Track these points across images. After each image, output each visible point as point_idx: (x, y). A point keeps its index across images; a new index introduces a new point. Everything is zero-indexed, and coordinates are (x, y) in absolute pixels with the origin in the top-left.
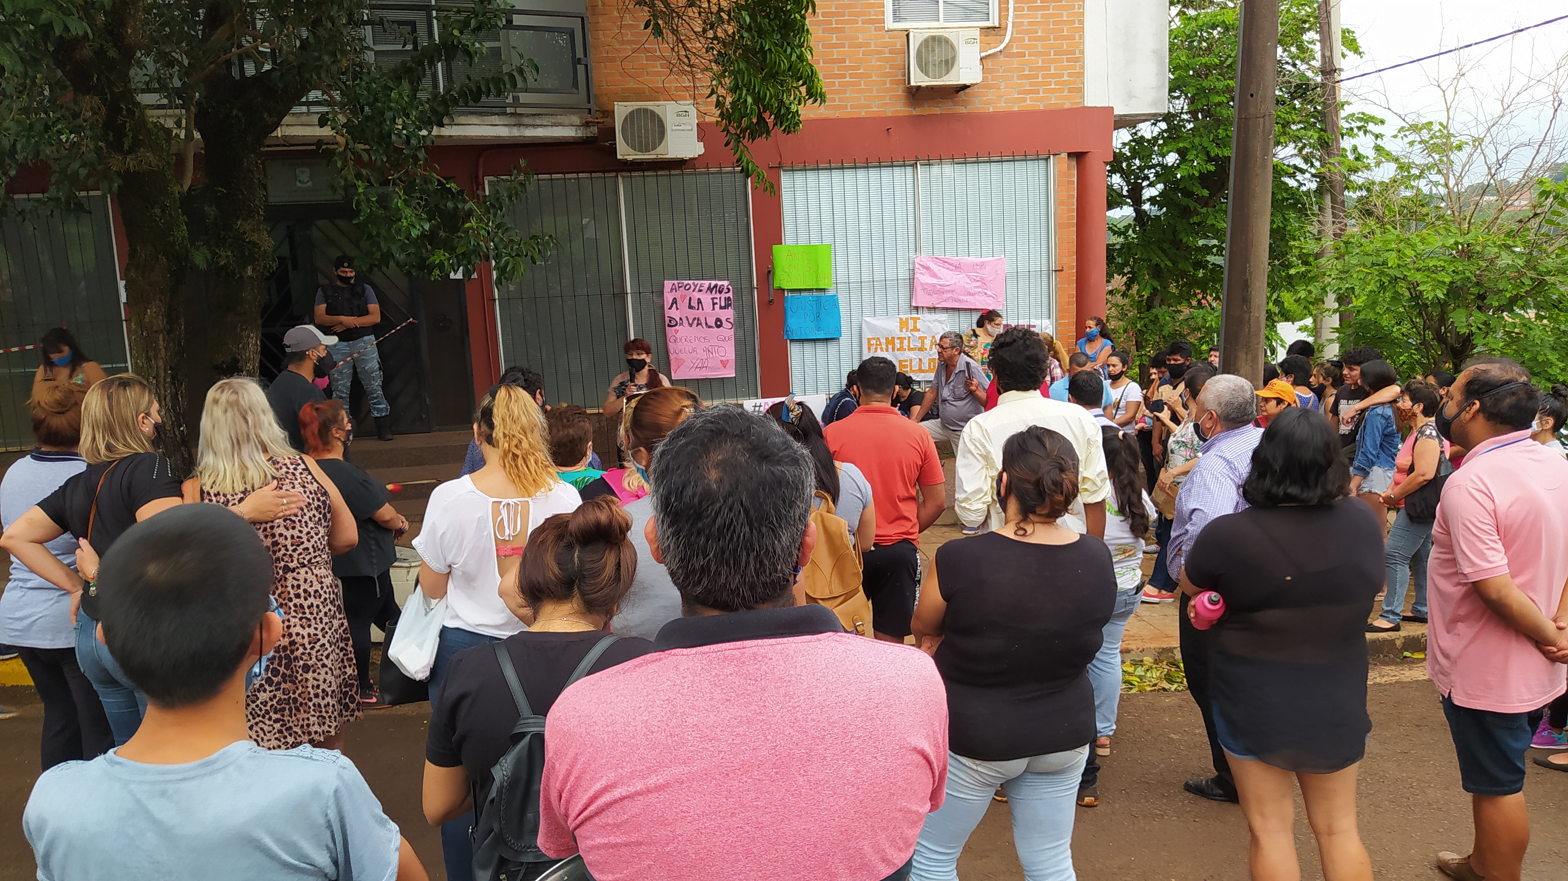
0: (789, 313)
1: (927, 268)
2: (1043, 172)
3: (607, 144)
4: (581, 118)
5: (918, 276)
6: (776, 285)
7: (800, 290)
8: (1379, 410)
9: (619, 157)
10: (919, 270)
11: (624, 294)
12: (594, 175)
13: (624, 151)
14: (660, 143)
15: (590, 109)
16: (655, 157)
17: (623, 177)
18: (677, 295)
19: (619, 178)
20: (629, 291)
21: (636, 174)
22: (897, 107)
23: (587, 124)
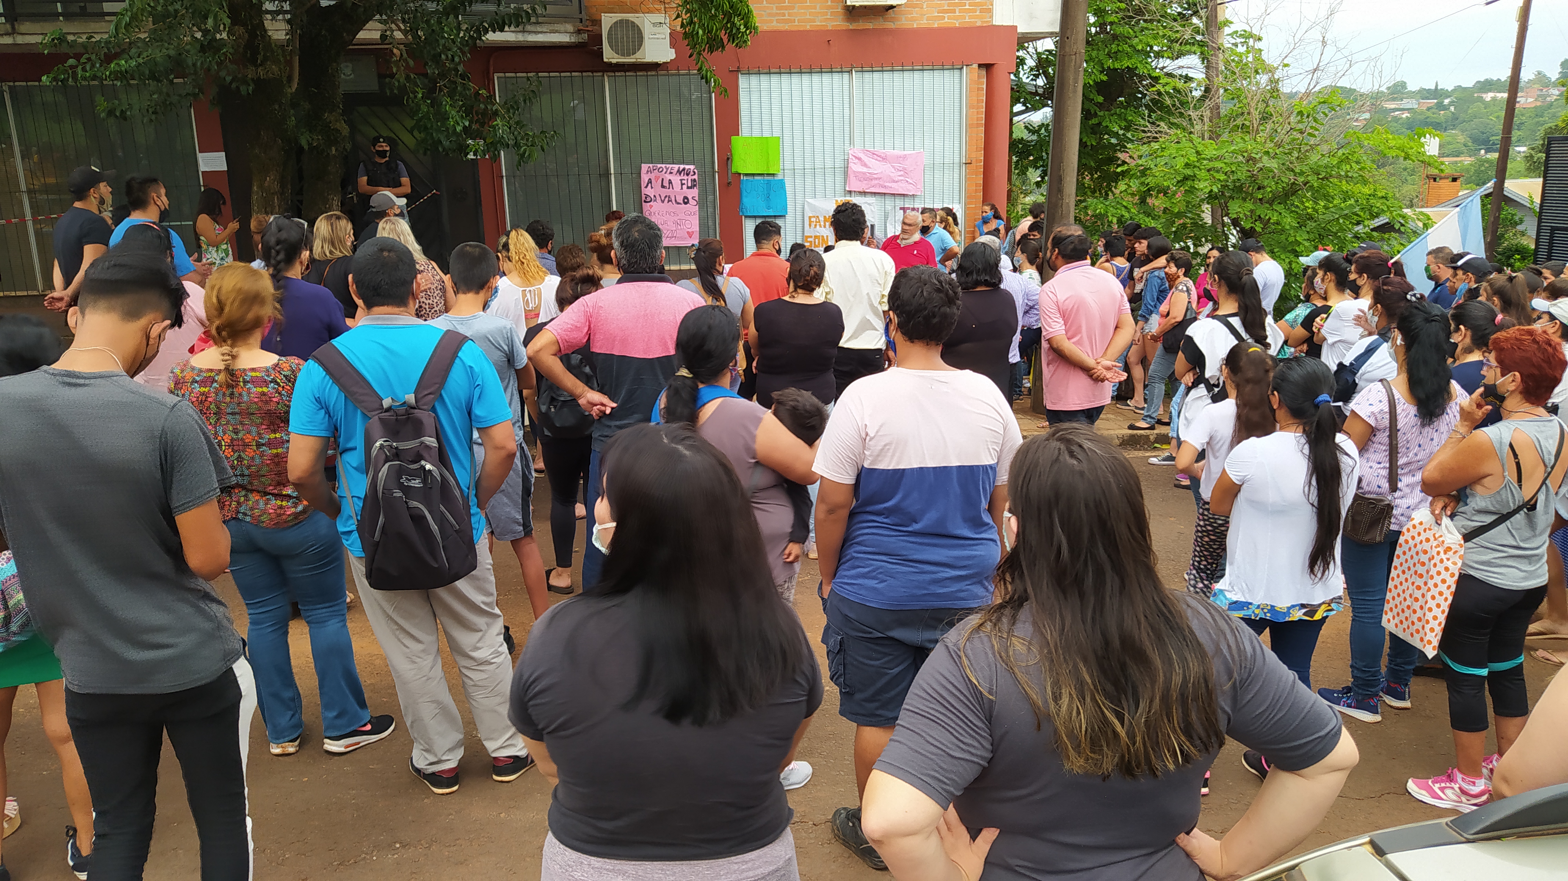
0: (744, 194)
1: (859, 159)
2: (957, 80)
3: (595, 48)
4: (574, 26)
5: (851, 165)
6: (734, 170)
7: (753, 175)
8: (1156, 273)
9: (605, 60)
10: (852, 160)
11: (608, 174)
12: (584, 74)
13: (609, 55)
14: (639, 49)
15: (581, 19)
16: (634, 60)
17: (608, 76)
18: (652, 176)
19: (606, 78)
20: (612, 171)
21: (619, 74)
22: (838, 23)
23: (579, 32)
